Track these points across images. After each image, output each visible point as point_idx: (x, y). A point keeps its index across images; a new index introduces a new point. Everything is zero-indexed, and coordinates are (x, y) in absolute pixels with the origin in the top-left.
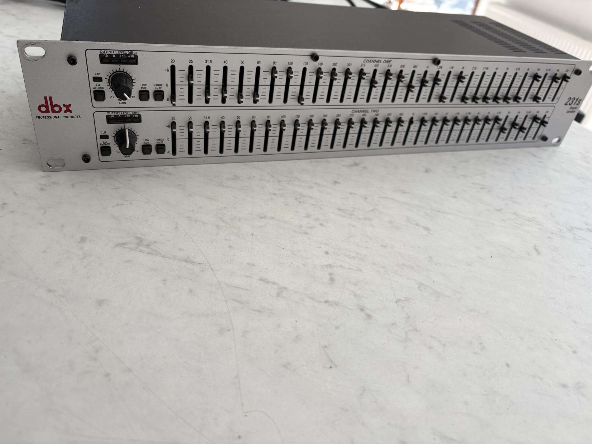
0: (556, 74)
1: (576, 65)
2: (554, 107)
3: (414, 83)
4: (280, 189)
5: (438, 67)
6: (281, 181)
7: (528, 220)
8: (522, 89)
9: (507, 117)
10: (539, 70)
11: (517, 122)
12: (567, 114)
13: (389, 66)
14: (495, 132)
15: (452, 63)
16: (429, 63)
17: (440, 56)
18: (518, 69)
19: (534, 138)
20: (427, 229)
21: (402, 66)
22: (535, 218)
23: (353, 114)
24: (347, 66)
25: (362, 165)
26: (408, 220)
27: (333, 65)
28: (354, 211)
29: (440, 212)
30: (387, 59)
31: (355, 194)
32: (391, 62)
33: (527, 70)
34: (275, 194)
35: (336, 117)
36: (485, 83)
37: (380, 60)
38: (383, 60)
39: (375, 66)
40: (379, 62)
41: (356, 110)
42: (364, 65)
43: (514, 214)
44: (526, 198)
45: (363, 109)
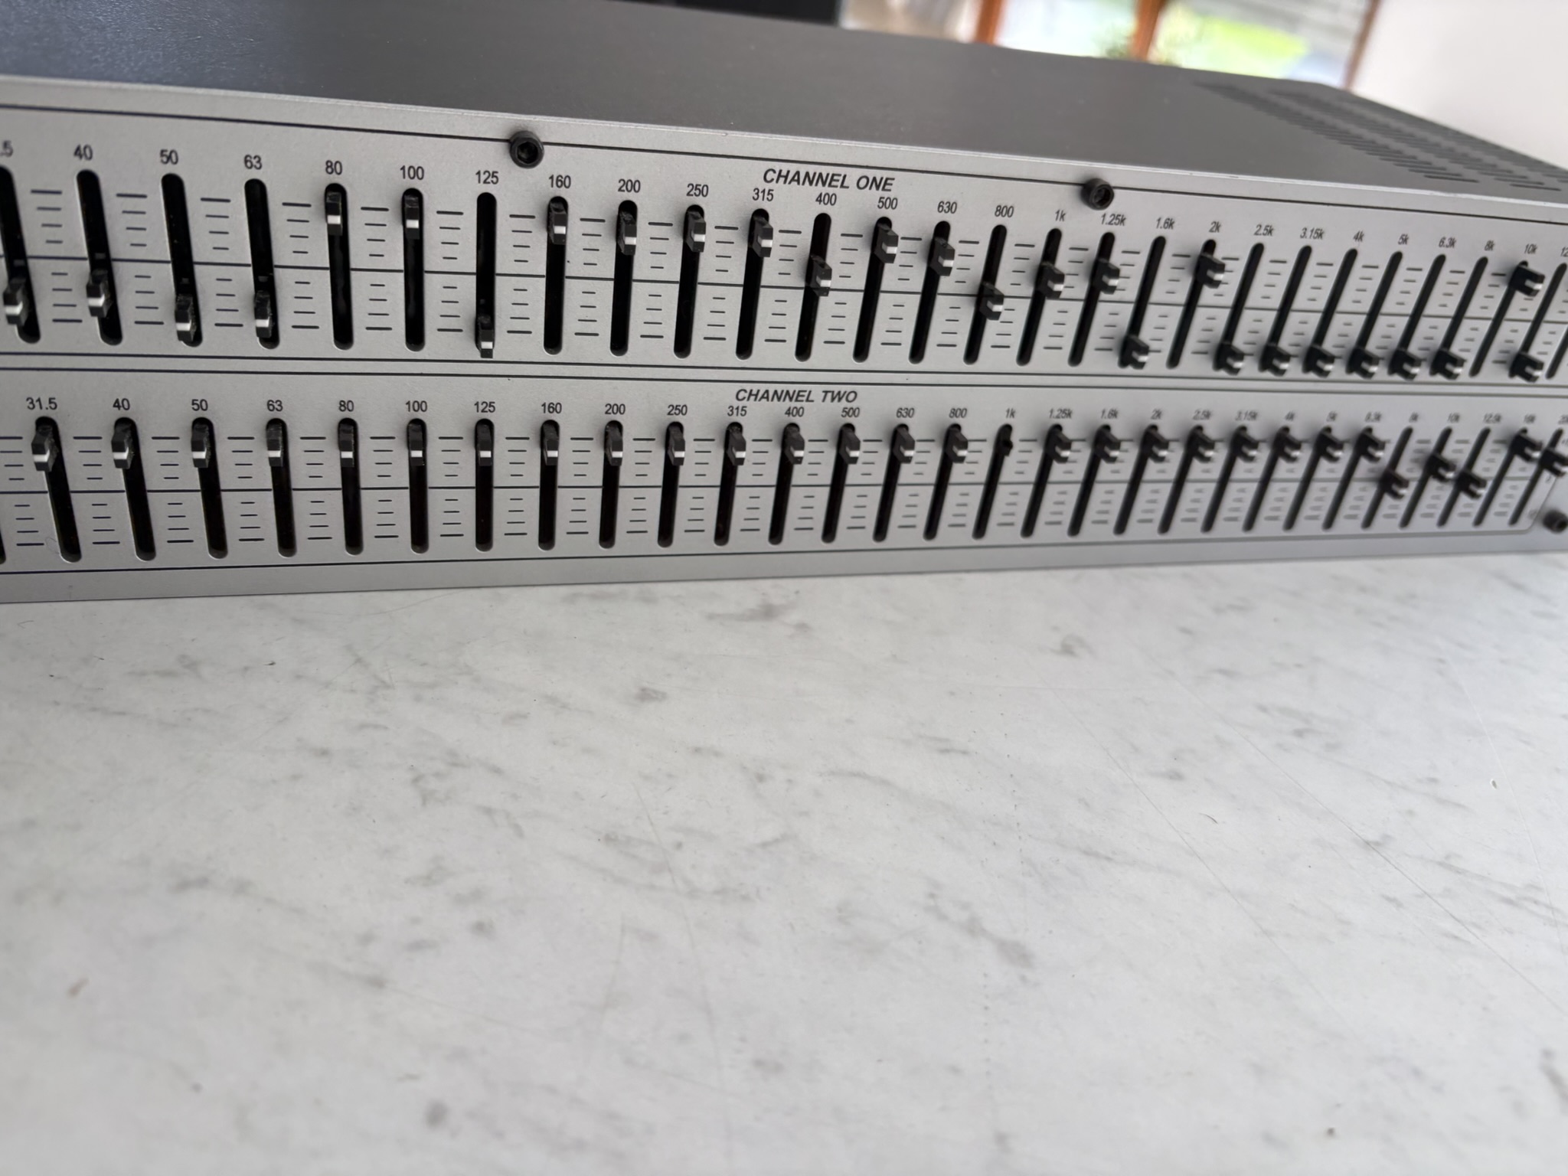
3: (1002, 284)
4: (363, 726)
5: (1108, 219)
6: (387, 686)
7: (1510, 903)
8: (1466, 326)
9: (1407, 434)
10: (1533, 249)
11: (1448, 453)
13: (882, 202)
14: (1361, 493)
15: (1169, 206)
16: (1067, 198)
17: (1111, 172)
18: (1447, 242)
19: (1515, 519)
20: (1016, 954)
21: (945, 207)
22: (1539, 889)
23: (743, 407)
24: (688, 194)
25: (794, 617)
26: (931, 902)
27: (620, 190)
28: (679, 846)
29: (1097, 855)
30: (871, 174)
31: (717, 754)
32: (891, 184)
33: (1486, 249)
34: (324, 753)
35: (669, 414)
36: (1314, 294)
37: (840, 175)
38: (853, 175)
39: (820, 201)
40: (839, 184)
41: (755, 387)
42: (769, 194)
43: (1441, 864)
44: (1494, 784)
45: (785, 387)
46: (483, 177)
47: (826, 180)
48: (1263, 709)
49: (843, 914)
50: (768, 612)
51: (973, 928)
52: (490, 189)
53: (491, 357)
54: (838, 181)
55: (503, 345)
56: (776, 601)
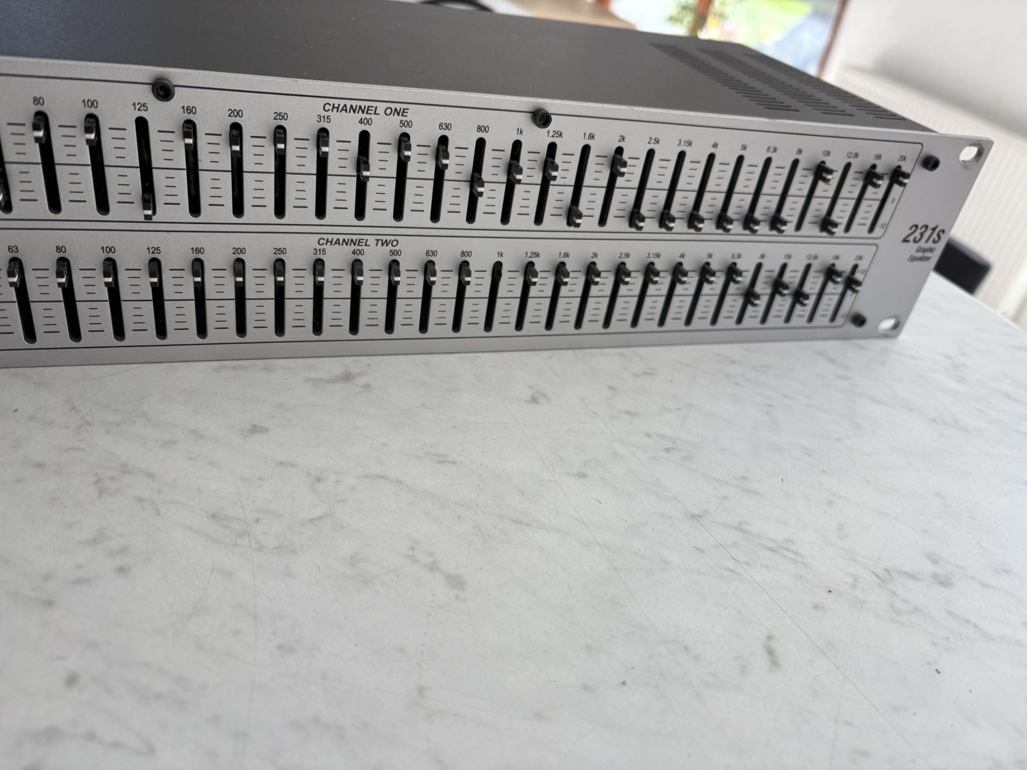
0: (874, 166)
1: (924, 145)
2: (875, 247)
3: (486, 175)
4: (69, 449)
5: (551, 134)
6: (88, 424)
7: (771, 550)
8: (789, 200)
9: (759, 267)
10: (828, 153)
11: (786, 279)
12: (910, 263)
13: (402, 123)
14: (733, 303)
15: (590, 126)
16: (524, 121)
17: (551, 105)
18: (771, 149)
19: (833, 319)
20: (456, 582)
21: (444, 126)
22: (792, 542)
23: (323, 249)
24: (275, 119)
25: (363, 381)
26: (411, 553)
27: (229, 116)
28: (257, 521)
29: (521, 523)
30: (393, 106)
31: (293, 466)
32: (407, 112)
33: (797, 154)
34: (40, 465)
35: (275, 253)
36: (690, 180)
37: (373, 107)
38: (381, 107)
39: (361, 123)
40: (373, 112)
41: (330, 237)
42: (327, 118)
43: (735, 528)
44: (782, 479)
45: (350, 237)
46: (137, 107)
47: (364, 109)
48: (649, 436)
49: (353, 560)
50: (348, 377)
51: (433, 567)
52: (143, 114)
53: (151, 219)
54: (372, 110)
55: (163, 212)
56: (354, 370)
